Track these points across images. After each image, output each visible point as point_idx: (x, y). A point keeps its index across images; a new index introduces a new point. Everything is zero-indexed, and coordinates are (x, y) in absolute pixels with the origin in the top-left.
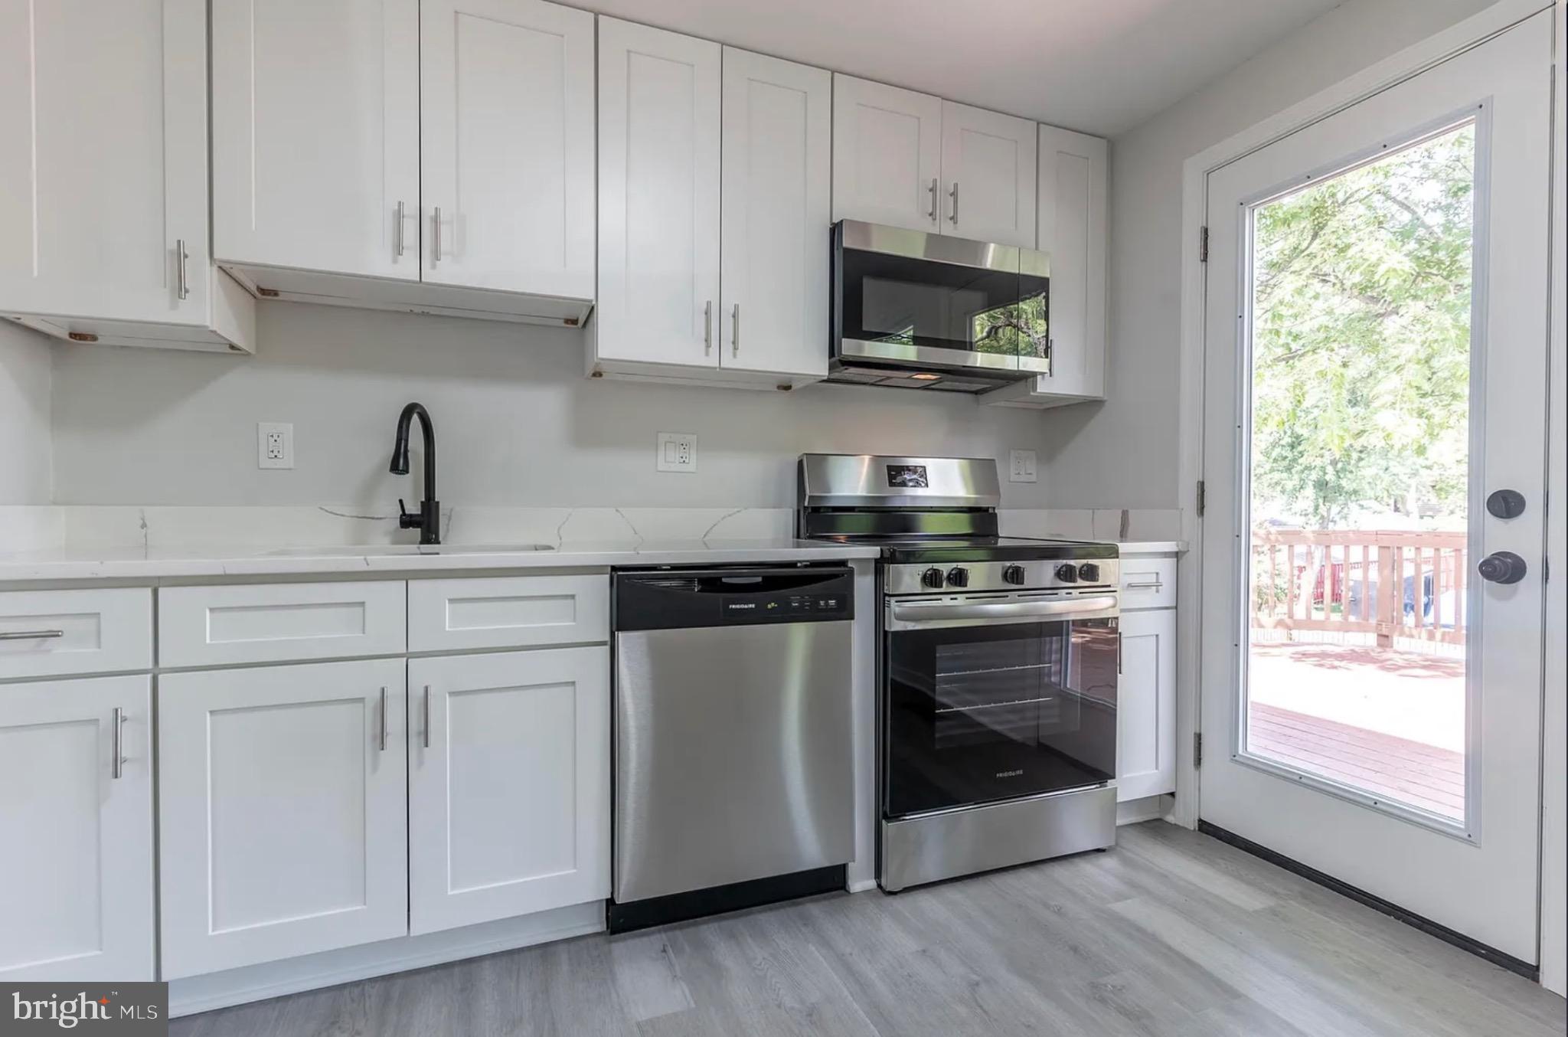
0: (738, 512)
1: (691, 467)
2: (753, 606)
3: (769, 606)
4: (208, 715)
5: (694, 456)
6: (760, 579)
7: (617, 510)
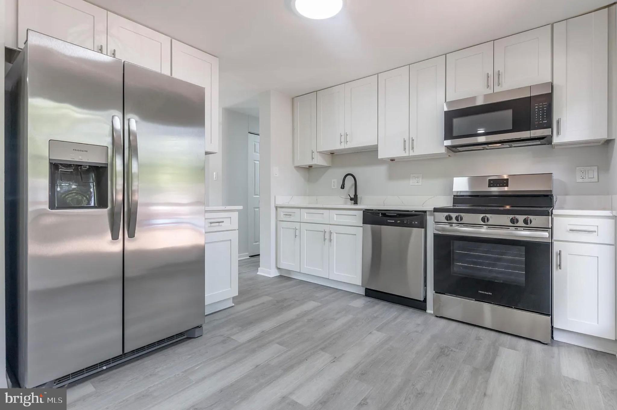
0: (434, 197)
1: (420, 184)
2: (394, 221)
3: (398, 222)
4: (305, 231)
5: (421, 180)
6: (396, 214)
7: (398, 197)
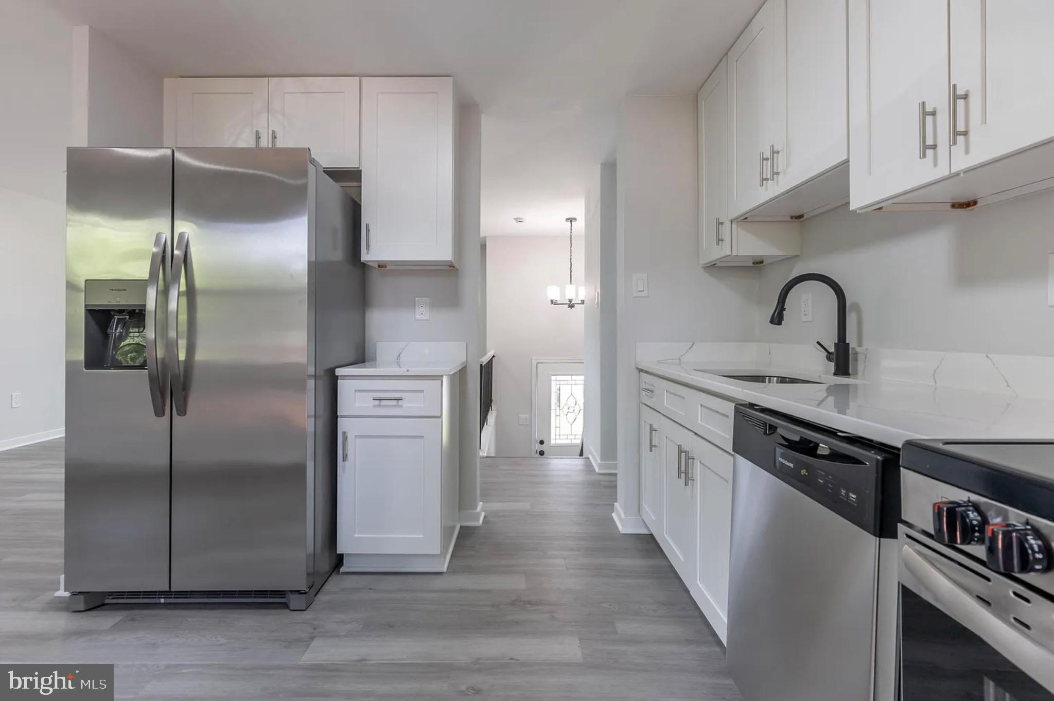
3: (802, 473)
4: (665, 438)
7: (987, 357)
